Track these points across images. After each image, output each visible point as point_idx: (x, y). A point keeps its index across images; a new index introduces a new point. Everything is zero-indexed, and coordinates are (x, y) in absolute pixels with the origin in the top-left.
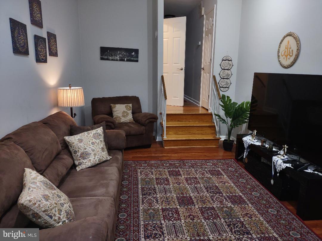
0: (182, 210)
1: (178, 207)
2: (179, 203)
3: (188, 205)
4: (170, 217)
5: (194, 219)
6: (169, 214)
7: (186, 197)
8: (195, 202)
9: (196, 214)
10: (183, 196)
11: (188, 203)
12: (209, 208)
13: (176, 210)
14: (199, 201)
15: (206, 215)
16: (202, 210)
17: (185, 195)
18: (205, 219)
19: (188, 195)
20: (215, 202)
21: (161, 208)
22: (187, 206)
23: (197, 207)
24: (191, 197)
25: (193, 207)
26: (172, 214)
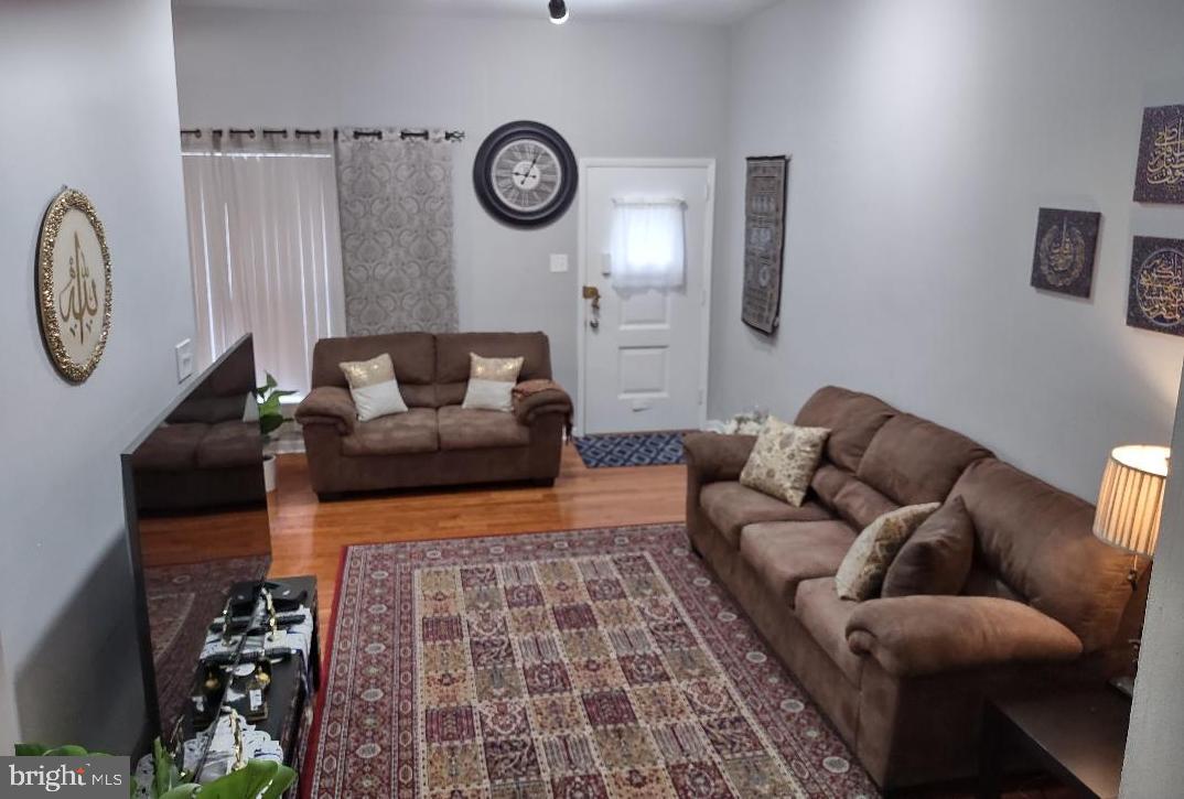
0: (617, 681)
1: (626, 687)
2: (626, 700)
3: (601, 697)
4: (643, 663)
5: (588, 662)
6: (649, 668)
7: (605, 722)
8: (580, 707)
9: (581, 673)
10: (615, 723)
11: (600, 701)
12: (542, 691)
13: (632, 678)
14: (569, 711)
15: (556, 673)
16: (564, 685)
17: (610, 727)
18: (560, 665)
19: (600, 728)
20: (519, 713)
21: (673, 681)
22: (602, 691)
23: (576, 693)
24: (592, 721)
25: (587, 691)
26: (641, 670)
